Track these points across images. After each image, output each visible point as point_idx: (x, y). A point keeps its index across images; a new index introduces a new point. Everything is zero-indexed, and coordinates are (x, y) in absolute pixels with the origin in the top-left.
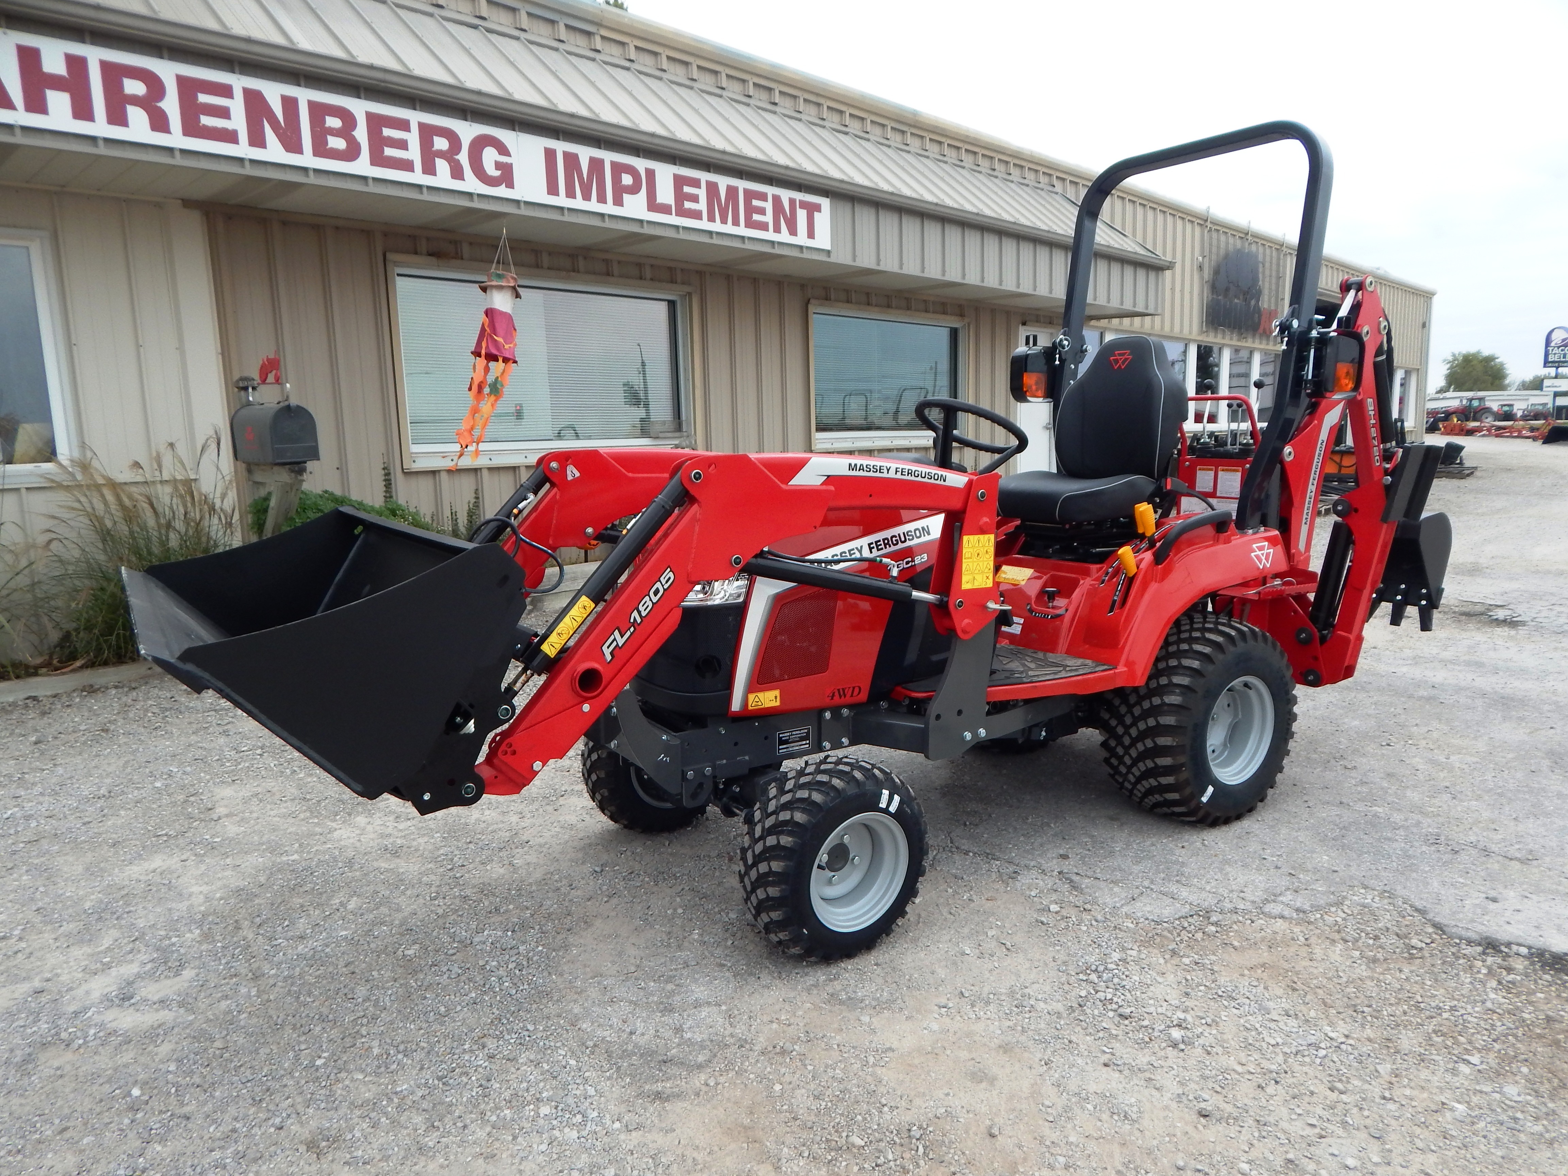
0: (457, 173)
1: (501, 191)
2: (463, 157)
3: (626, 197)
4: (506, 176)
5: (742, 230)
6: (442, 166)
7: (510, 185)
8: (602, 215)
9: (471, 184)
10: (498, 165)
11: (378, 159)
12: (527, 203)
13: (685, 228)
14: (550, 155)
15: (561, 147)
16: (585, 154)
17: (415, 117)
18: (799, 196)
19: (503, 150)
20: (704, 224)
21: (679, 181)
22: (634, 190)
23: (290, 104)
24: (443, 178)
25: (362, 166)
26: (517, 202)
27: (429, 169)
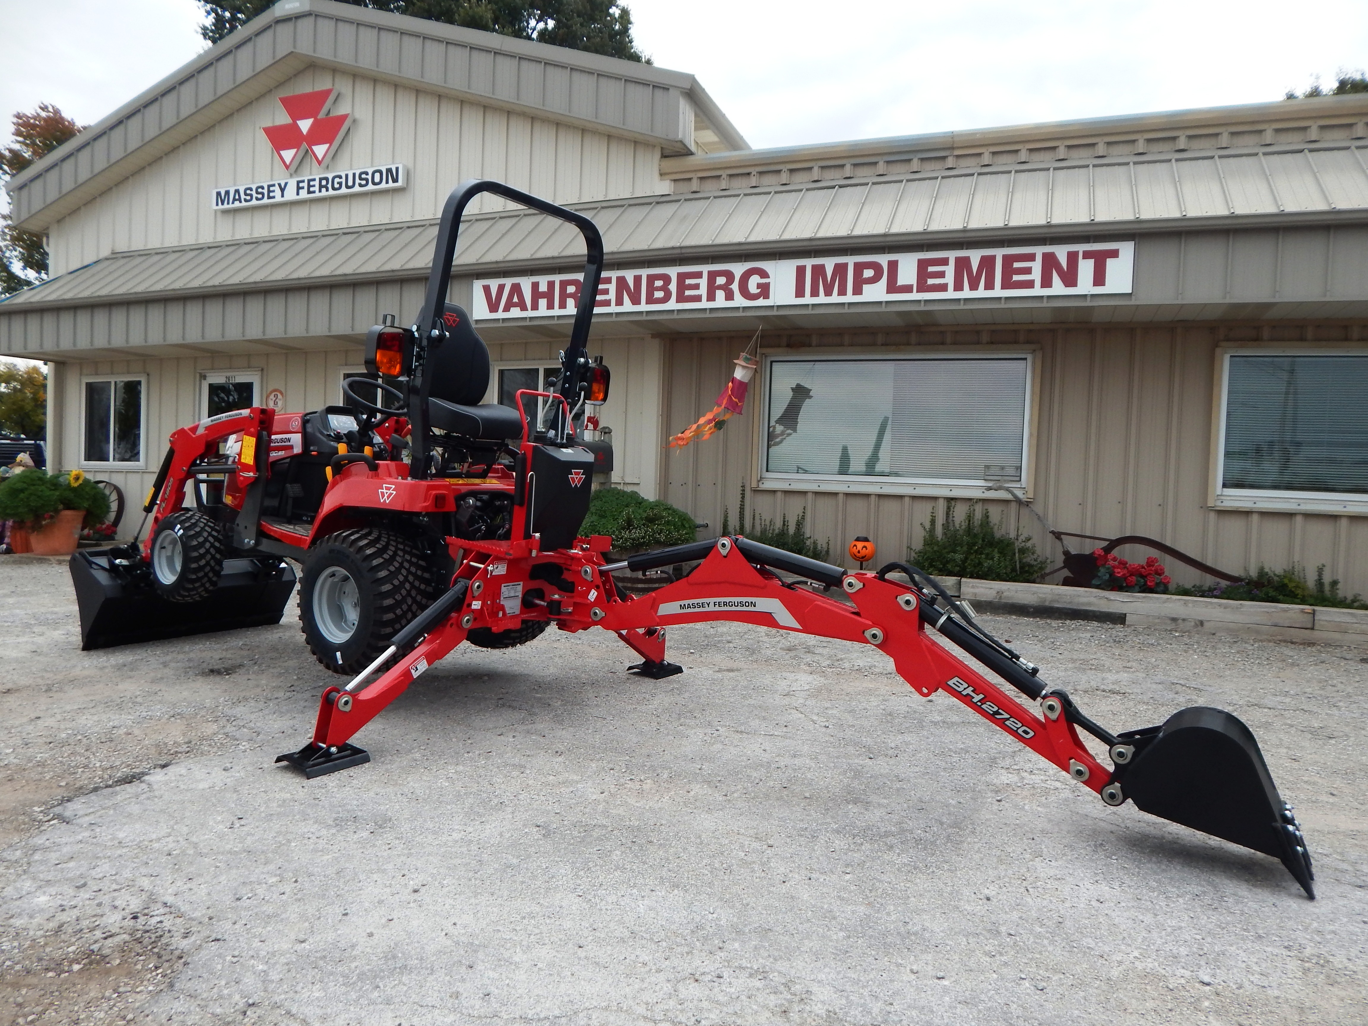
0: (729, 296)
1: (761, 302)
2: (735, 287)
3: (866, 287)
4: (765, 291)
5: (998, 292)
6: (720, 294)
7: (767, 296)
8: (843, 304)
9: (739, 301)
10: (759, 286)
11: (681, 298)
12: (779, 307)
13: (926, 301)
14: (801, 271)
15: (809, 263)
16: (829, 264)
17: (705, 269)
18: (1081, 248)
19: (764, 274)
20: (951, 294)
21: (923, 265)
22: (875, 279)
23: (638, 279)
24: (720, 301)
25: (672, 305)
26: (772, 307)
27: (711, 297)
